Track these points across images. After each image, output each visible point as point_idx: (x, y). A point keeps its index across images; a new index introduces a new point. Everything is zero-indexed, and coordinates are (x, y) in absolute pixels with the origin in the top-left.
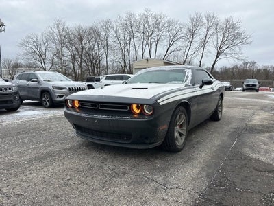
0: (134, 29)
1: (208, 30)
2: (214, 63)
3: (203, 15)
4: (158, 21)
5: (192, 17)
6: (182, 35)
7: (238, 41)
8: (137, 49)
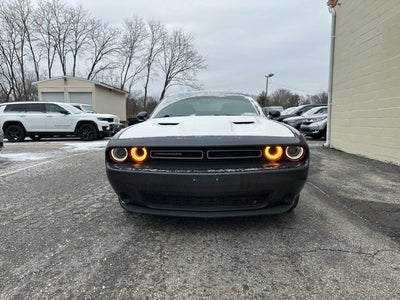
0: (28, 24)
1: (153, 44)
2: (164, 91)
3: (144, 21)
4: (73, 18)
5: (129, 21)
6: (114, 46)
7: (192, 64)
8: (37, 60)
